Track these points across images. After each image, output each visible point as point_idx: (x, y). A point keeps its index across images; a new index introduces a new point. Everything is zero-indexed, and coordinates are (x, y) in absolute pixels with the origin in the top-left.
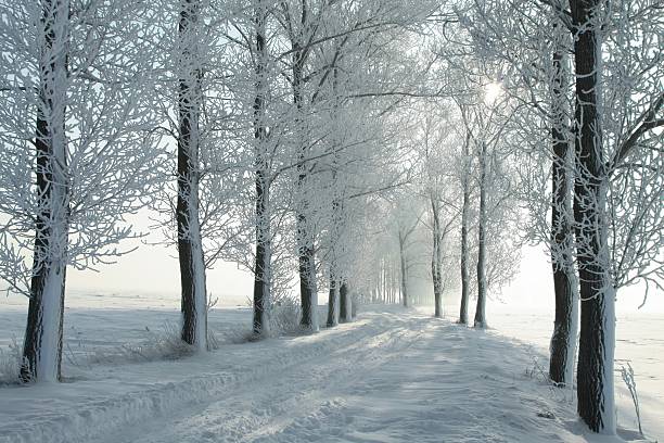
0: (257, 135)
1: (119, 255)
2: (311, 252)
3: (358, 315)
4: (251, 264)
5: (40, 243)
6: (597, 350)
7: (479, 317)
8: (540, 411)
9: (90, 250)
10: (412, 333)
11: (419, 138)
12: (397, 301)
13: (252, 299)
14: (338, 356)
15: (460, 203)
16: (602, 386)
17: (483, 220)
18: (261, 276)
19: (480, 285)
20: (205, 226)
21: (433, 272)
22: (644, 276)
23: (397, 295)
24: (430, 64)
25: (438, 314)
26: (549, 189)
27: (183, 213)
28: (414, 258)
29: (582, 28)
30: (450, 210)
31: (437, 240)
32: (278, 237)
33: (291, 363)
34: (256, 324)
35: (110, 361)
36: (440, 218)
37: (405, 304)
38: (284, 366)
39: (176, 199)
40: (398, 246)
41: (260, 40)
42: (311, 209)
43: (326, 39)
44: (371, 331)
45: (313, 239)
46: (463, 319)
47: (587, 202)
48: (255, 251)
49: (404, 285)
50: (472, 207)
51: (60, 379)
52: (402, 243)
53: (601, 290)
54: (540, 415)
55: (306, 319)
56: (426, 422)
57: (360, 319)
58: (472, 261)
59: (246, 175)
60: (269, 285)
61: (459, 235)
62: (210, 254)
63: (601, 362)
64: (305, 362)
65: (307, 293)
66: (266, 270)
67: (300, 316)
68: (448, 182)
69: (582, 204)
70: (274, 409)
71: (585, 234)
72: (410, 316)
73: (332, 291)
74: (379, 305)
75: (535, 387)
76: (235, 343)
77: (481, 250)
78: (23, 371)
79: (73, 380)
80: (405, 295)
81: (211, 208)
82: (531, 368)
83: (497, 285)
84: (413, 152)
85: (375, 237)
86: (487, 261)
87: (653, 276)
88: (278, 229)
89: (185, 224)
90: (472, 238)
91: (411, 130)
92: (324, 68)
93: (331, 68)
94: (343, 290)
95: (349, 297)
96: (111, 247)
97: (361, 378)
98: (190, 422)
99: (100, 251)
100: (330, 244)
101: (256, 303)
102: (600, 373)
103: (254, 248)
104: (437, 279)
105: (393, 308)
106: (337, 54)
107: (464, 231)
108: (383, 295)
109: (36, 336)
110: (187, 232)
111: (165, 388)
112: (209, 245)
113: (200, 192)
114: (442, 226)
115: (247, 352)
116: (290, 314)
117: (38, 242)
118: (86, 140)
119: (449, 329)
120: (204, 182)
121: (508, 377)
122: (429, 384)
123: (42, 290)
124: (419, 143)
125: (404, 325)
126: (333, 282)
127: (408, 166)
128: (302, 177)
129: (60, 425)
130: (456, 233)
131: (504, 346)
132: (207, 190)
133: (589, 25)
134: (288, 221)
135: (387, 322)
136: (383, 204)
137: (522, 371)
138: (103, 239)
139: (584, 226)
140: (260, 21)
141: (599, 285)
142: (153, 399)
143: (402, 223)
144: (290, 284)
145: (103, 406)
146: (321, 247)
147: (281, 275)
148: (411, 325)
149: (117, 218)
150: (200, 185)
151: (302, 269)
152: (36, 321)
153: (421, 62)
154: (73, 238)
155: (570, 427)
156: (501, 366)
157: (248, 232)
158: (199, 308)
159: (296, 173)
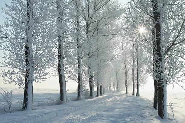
0: (78, 47)
1: (46, 79)
2: (92, 77)
3: (105, 93)
4: (77, 80)
5: (27, 76)
6: (162, 99)
7: (138, 93)
8: (149, 114)
9: (39, 77)
10: (119, 98)
11: (120, 45)
12: (116, 90)
13: (77, 89)
14: (100, 103)
15: (132, 63)
16: (164, 108)
17: (138, 67)
18: (79, 83)
19: (138, 84)
20: (65, 71)
21: (125, 82)
22: (173, 81)
23: (116, 88)
24: (123, 26)
25: (127, 93)
26: (152, 60)
27: (60, 68)
28: (120, 78)
29: (156, 22)
30: (129, 64)
31: (126, 73)
32: (84, 73)
33: (88, 105)
34: (78, 96)
35: (43, 105)
36: (127, 67)
37: (118, 90)
38: (86, 106)
39: (58, 64)
40: (116, 75)
41: (78, 22)
42: (92, 66)
43: (95, 22)
44: (108, 97)
45: (93, 73)
46: (133, 94)
47: (158, 64)
48: (78, 77)
49: (117, 85)
50: (135, 64)
51: (32, 109)
52: (117, 74)
53: (163, 84)
54: (149, 115)
55: (91, 95)
56: (121, 116)
57: (105, 94)
58: (135, 78)
59: (75, 58)
60: (81, 86)
61: (132, 71)
62: (67, 78)
63: (163, 102)
64: (91, 105)
65: (91, 88)
66: (81, 82)
67: (89, 94)
68: (128, 57)
69: (157, 64)
70: (85, 115)
71: (158, 71)
72: (119, 94)
73: (98, 87)
74: (111, 91)
75: (149, 109)
76: (73, 101)
77: (138, 75)
78: (23, 107)
79: (35, 109)
80: (118, 88)
81: (67, 66)
82: (149, 105)
83: (142, 84)
84: (119, 49)
85: (109, 72)
86: (139, 78)
87: (176, 81)
88: (84, 71)
89: (61, 71)
90: (135, 72)
91: (118, 43)
92: (94, 28)
93: (96, 28)
94: (101, 87)
95: (102, 88)
96: (44, 77)
97: (106, 108)
98: (66, 117)
99: (41, 78)
100: (97, 75)
101: (78, 90)
102: (163, 105)
103: (77, 76)
104: (126, 83)
105: (114, 92)
106: (98, 25)
107: (133, 70)
108: (112, 88)
109: (26, 98)
110: (61, 73)
111: (58, 110)
112: (66, 76)
113: (64, 62)
114: (127, 69)
115: (76, 103)
116: (87, 93)
117: (26, 76)
118: (37, 51)
119: (129, 96)
120: (65, 60)
121: (143, 107)
122: (122, 109)
123: (28, 87)
124: (120, 47)
125: (117, 96)
126: (98, 85)
127: (117, 54)
128: (89, 57)
129: (37, 118)
130: (131, 71)
131: (143, 100)
132: (66, 62)
133: (158, 21)
134: (86, 69)
135: (113, 95)
136: (111, 64)
137: (147, 106)
138: (42, 75)
139: (158, 69)
140: (77, 17)
141: (163, 83)
142: (56, 113)
143: (117, 68)
144: (87, 85)
145: (45, 114)
146: (95, 76)
147: (85, 83)
148: (119, 96)
149: (45, 70)
150: (64, 60)
151: (90, 81)
152: (26, 95)
153: (120, 25)
154: (35, 75)
155: (156, 117)
156: (141, 105)
157: (76, 72)
158: (64, 92)
159: (88, 56)
